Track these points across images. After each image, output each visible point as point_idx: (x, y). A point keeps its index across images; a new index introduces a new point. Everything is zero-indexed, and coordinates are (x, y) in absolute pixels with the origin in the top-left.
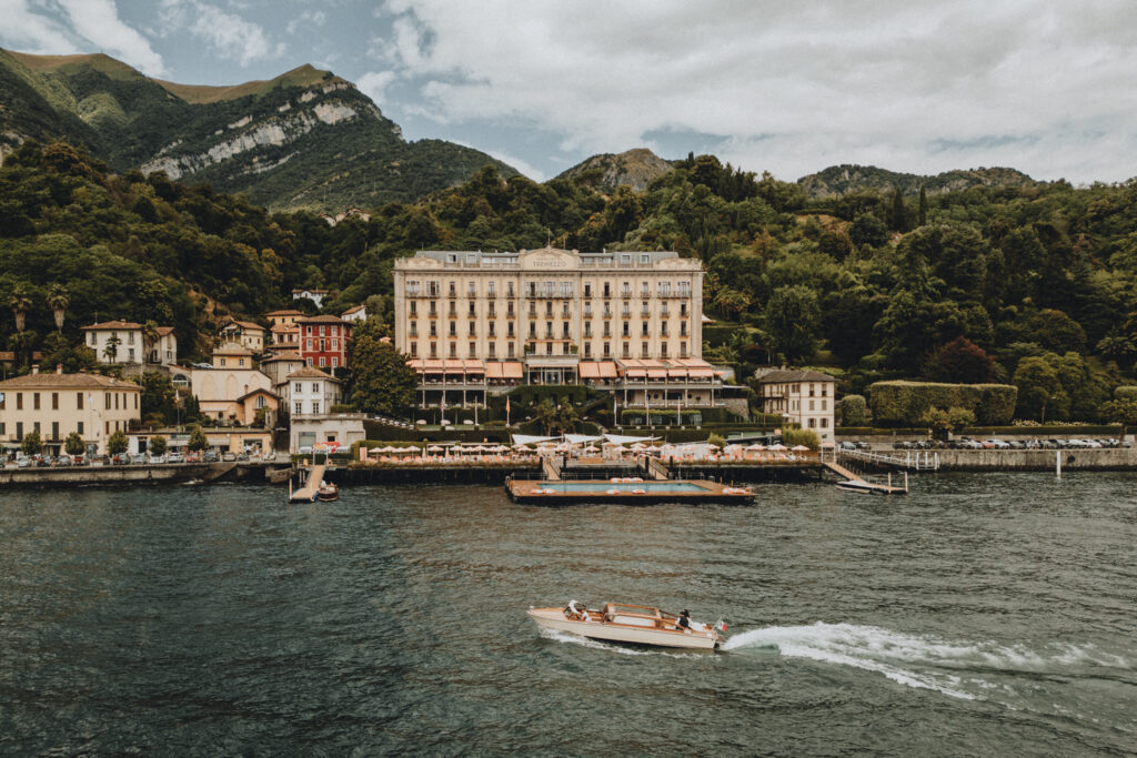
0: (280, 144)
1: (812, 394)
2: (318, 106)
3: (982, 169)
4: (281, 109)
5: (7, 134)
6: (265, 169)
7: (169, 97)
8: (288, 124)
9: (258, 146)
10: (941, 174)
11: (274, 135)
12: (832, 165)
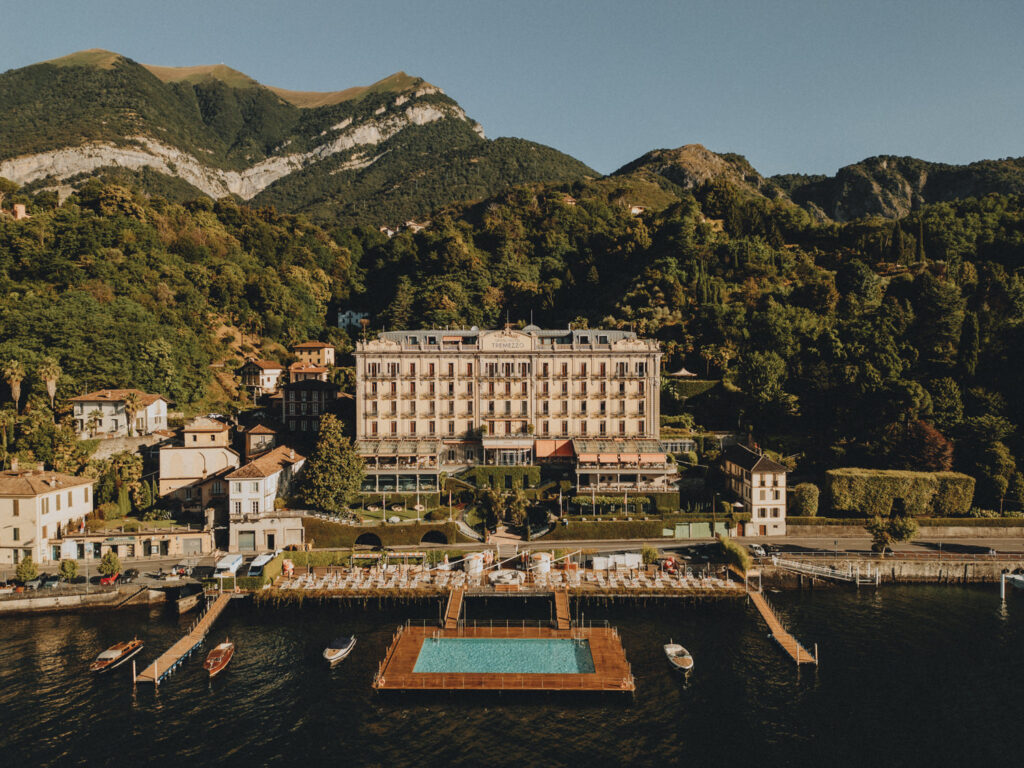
0: (375, 143)
1: (763, 484)
2: (409, 109)
3: (1009, 159)
4: (378, 112)
5: (138, 139)
6: (363, 165)
7: (281, 102)
8: (382, 125)
9: (356, 145)
10: (972, 164)
11: (370, 134)
12: (870, 156)
